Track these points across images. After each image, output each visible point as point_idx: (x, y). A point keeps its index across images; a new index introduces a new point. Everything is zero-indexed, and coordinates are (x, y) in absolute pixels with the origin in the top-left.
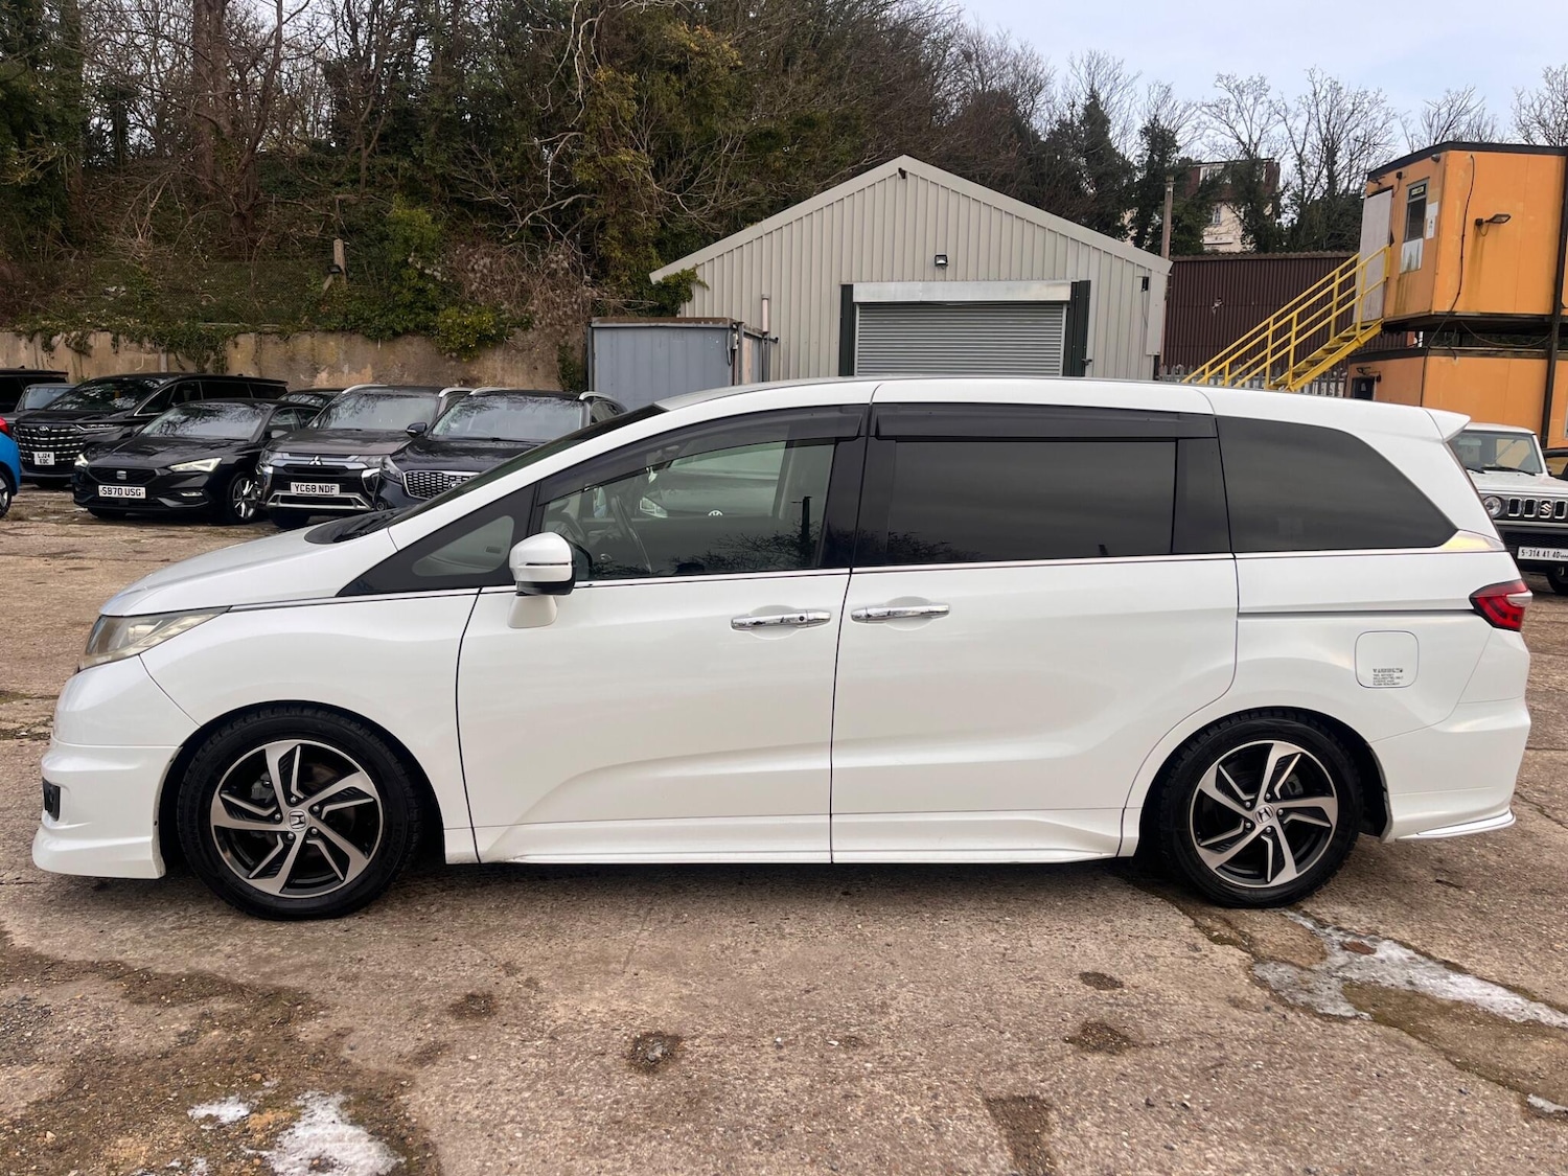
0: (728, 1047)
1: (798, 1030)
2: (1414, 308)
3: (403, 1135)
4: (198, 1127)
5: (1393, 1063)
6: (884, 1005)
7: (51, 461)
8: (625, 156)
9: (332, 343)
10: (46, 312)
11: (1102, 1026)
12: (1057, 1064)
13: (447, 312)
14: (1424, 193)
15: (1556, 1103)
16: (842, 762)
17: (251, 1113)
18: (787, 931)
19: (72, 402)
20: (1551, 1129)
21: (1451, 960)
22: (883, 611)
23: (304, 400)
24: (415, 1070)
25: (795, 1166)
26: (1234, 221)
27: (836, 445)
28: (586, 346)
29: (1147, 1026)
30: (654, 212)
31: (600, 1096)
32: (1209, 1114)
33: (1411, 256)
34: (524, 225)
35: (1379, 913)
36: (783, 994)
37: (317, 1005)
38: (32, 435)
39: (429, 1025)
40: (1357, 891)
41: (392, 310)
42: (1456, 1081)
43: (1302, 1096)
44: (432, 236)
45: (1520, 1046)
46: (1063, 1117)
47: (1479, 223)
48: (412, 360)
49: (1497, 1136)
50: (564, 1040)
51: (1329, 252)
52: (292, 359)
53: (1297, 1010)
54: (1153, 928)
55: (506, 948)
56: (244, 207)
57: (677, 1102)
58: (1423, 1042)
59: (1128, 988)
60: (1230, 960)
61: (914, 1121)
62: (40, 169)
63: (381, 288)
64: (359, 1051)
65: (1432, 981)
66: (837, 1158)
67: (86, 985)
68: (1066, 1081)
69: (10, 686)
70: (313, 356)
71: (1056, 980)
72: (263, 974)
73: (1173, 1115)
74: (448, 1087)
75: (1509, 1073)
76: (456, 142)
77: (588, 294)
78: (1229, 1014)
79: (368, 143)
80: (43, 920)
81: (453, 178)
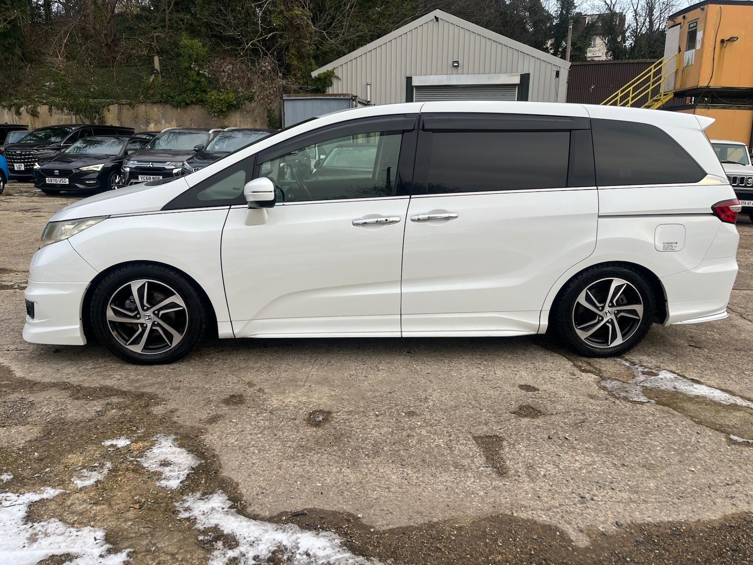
0: (353, 416)
1: (386, 409)
2: (690, 84)
3: (203, 452)
4: (107, 449)
5: (665, 421)
6: (426, 398)
7: (23, 168)
8: (298, 11)
9: (156, 109)
10: (16, 96)
11: (528, 407)
12: (508, 423)
13: (212, 93)
14: (696, 26)
15: (743, 438)
16: (406, 289)
17: (132, 443)
18: (381, 368)
19: (30, 140)
20: (740, 449)
21: (695, 378)
22: (426, 216)
23: (144, 137)
24: (208, 426)
25: (385, 464)
26: (603, 45)
27: (403, 134)
28: (280, 109)
29: (549, 406)
30: (313, 40)
31: (294, 436)
32: (577, 442)
33: (689, 58)
34: (248, 48)
35: (661, 359)
36: (379, 394)
37: (161, 400)
38: (13, 155)
39: (213, 408)
40: (651, 350)
41: (185, 92)
42: (696, 429)
43: (621, 434)
44: (202, 53)
45: (727, 414)
46: (510, 444)
47: (722, 41)
48: (195, 117)
49: (714, 452)
50: (277, 413)
51: (649, 59)
52: (136, 117)
53: (620, 399)
54: (553, 366)
55: (249, 376)
56: (109, 41)
57: (329, 438)
58: (680, 412)
59: (541, 391)
60: (589, 379)
61: (440, 446)
62: (9, 23)
63: (179, 81)
64: (181, 418)
65: (685, 387)
66: (404, 460)
67: (51, 392)
68: (511, 429)
69: (8, 267)
70: (147, 115)
71: (507, 388)
72: (135, 387)
73: (561, 442)
74: (223, 432)
75: (721, 426)
76: (213, 5)
77: (281, 83)
78: (588, 401)
79: (169, 6)
80: (29, 365)
81: (212, 24)
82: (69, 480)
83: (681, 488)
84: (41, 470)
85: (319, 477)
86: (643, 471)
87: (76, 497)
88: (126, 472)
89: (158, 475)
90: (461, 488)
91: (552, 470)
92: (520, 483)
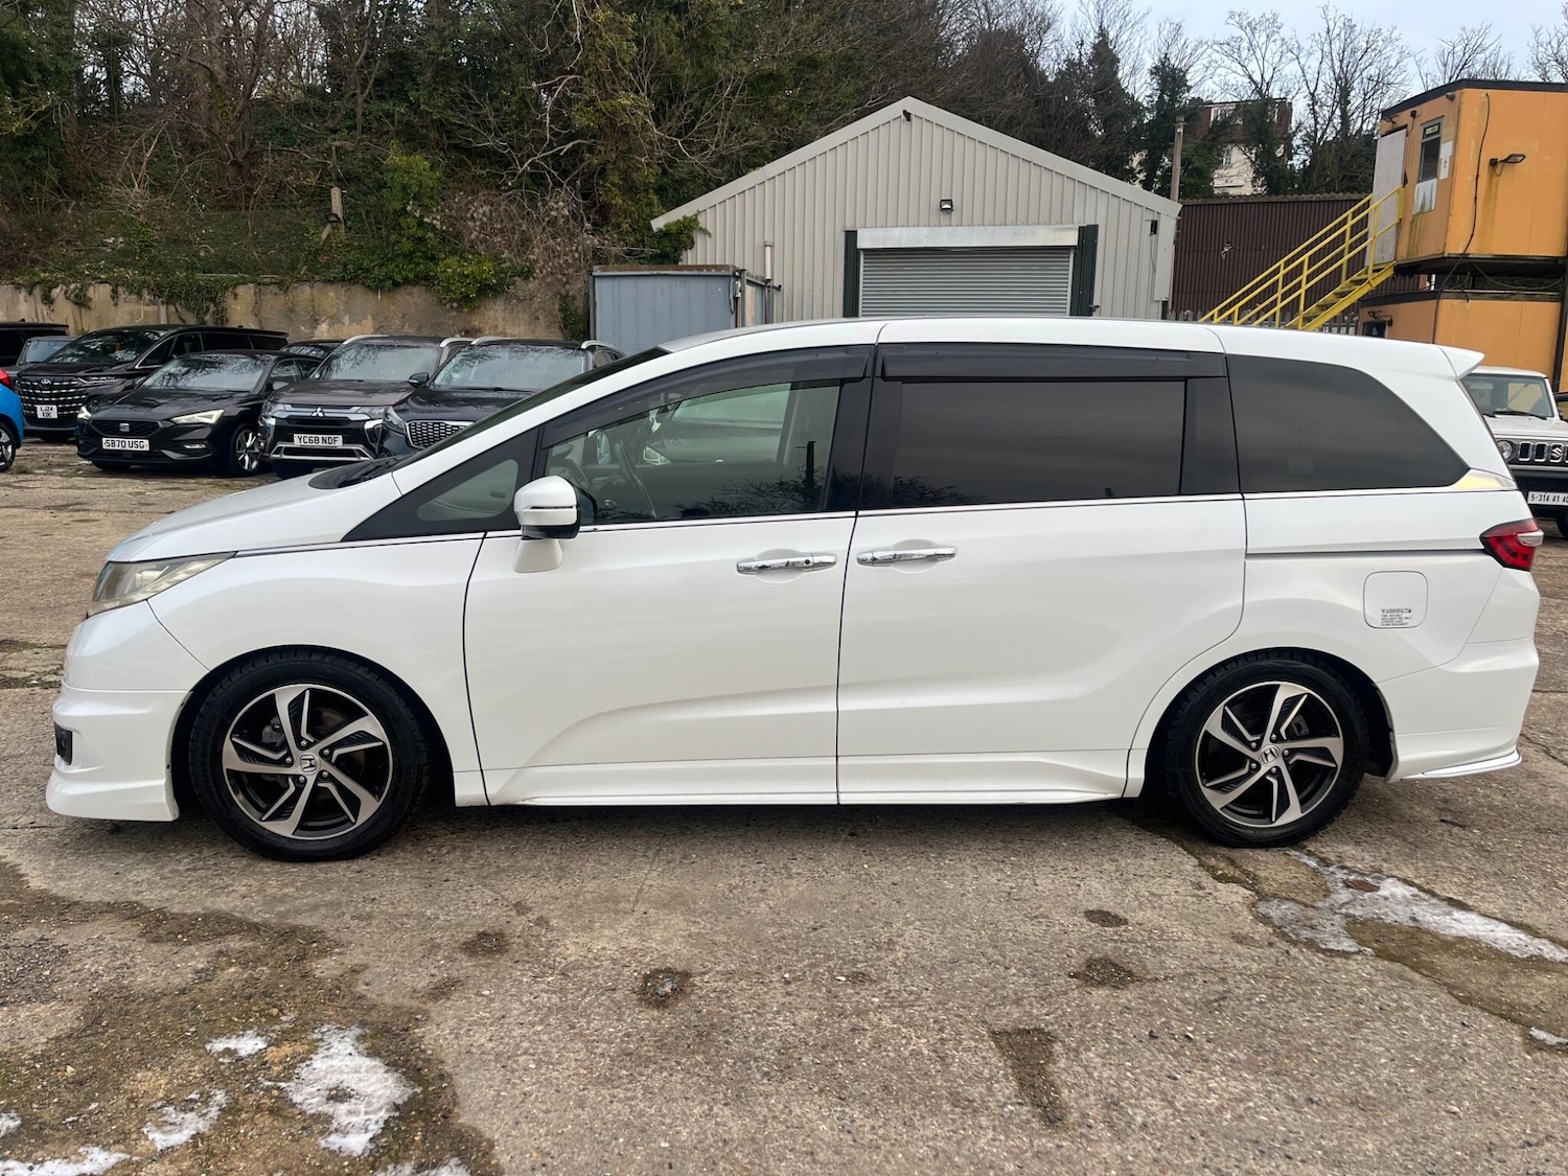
0: (736, 982)
1: (807, 966)
2: (1428, 250)
3: (418, 1067)
4: (217, 1060)
5: (1395, 996)
6: (890, 942)
7: (54, 414)
8: (625, 100)
9: (331, 294)
10: (44, 264)
11: (1106, 962)
12: (1063, 999)
13: (448, 261)
14: (1438, 132)
15: (1558, 1036)
16: (848, 705)
17: (269, 1046)
18: (794, 870)
19: (72, 355)
20: (1553, 1061)
21: (1455, 897)
22: (889, 554)
23: (305, 351)
24: (430, 1005)
25: (804, 1095)
26: (1245, 163)
27: (842, 385)
28: (587, 294)
29: (1151, 961)
30: (655, 158)
31: (612, 1030)
32: (1211, 1046)
33: (1424, 196)
34: (523, 172)
35: (1383, 851)
36: (791, 931)
37: (333, 943)
38: (34, 388)
39: (443, 962)
40: (1361, 831)
41: (392, 260)
42: (1459, 1015)
43: (1304, 1028)
44: (431, 183)
45: (1523, 980)
46: (1068, 1048)
47: (1493, 163)
48: (413, 311)
49: (1499, 1068)
50: (575, 976)
51: (1340, 194)
52: (292, 310)
53: (1300, 945)
54: (1157, 867)
55: (519, 889)
56: (240, 155)
57: (687, 1035)
58: (1426, 976)
59: (1133, 925)
60: (1234, 898)
61: (920, 1053)
62: (35, 118)
63: (380, 237)
64: (374, 986)
65: (1435, 917)
66: (845, 1087)
67: (103, 925)
68: (1071, 1014)
69: (20, 636)
70: (313, 306)
71: (1061, 918)
72: (278, 914)
73: (1176, 1046)
74: (462, 1020)
75: (1512, 1007)
76: (453, 86)
77: (588, 242)
78: (1233, 949)
79: (364, 88)
80: (58, 863)
81: (451, 123)
82: (139, 1130)
83: (1431, 1153)
84: (80, 1106)
85: (664, 1127)
86: (1352, 1114)
87: (153, 1171)
88: (256, 1113)
89: (322, 1123)
90: (967, 1153)
91: (1161, 1113)
92: (1093, 1144)
